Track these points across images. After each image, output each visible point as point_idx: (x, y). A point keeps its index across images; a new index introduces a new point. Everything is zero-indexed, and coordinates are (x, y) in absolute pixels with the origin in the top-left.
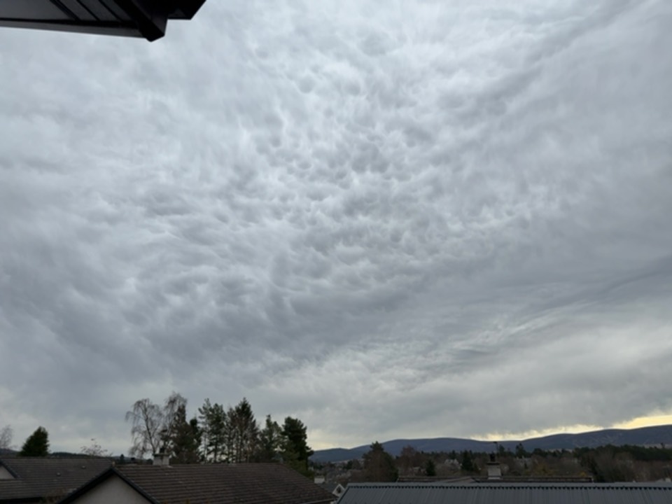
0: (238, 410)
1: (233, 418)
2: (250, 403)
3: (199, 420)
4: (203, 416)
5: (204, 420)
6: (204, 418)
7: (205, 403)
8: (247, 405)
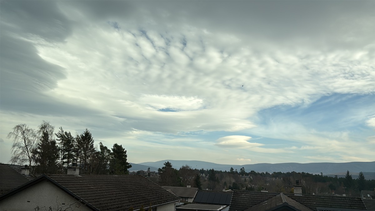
0: (83, 137)
1: (79, 141)
2: (91, 133)
3: (57, 142)
4: (59, 139)
5: (59, 142)
6: (60, 140)
7: (60, 130)
8: (88, 133)
